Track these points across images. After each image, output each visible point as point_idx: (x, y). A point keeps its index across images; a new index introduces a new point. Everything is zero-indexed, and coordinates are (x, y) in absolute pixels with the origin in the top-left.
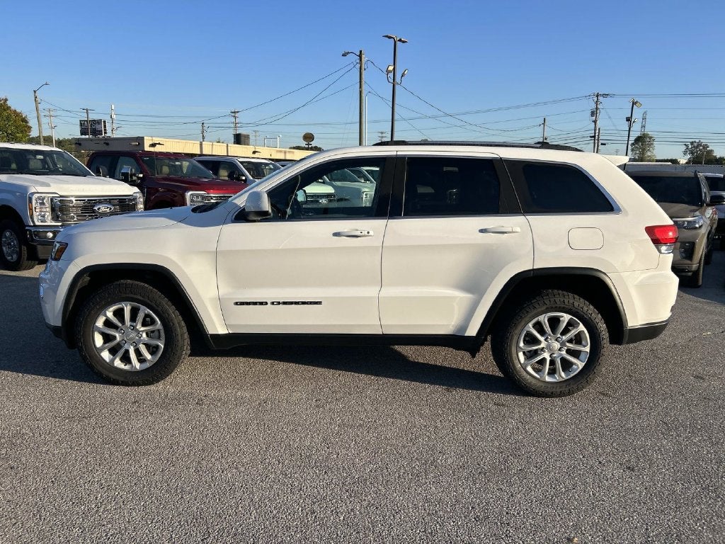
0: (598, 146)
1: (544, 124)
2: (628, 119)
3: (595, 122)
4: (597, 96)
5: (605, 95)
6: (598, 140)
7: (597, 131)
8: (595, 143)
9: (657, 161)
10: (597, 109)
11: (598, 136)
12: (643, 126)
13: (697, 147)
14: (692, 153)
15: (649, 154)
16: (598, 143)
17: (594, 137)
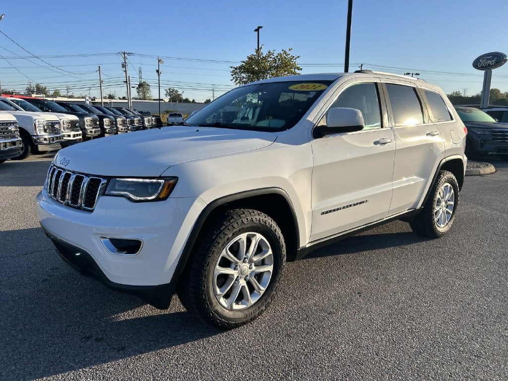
0: (130, 88)
1: (99, 70)
2: (158, 71)
3: (126, 71)
4: (124, 54)
5: (129, 54)
6: (129, 84)
7: (128, 78)
8: (127, 86)
9: (154, 100)
10: (125, 62)
11: (129, 81)
12: (140, 77)
13: (172, 92)
14: (170, 95)
15: (148, 95)
16: (130, 86)
17: (126, 82)
